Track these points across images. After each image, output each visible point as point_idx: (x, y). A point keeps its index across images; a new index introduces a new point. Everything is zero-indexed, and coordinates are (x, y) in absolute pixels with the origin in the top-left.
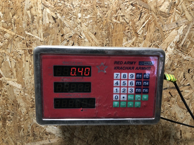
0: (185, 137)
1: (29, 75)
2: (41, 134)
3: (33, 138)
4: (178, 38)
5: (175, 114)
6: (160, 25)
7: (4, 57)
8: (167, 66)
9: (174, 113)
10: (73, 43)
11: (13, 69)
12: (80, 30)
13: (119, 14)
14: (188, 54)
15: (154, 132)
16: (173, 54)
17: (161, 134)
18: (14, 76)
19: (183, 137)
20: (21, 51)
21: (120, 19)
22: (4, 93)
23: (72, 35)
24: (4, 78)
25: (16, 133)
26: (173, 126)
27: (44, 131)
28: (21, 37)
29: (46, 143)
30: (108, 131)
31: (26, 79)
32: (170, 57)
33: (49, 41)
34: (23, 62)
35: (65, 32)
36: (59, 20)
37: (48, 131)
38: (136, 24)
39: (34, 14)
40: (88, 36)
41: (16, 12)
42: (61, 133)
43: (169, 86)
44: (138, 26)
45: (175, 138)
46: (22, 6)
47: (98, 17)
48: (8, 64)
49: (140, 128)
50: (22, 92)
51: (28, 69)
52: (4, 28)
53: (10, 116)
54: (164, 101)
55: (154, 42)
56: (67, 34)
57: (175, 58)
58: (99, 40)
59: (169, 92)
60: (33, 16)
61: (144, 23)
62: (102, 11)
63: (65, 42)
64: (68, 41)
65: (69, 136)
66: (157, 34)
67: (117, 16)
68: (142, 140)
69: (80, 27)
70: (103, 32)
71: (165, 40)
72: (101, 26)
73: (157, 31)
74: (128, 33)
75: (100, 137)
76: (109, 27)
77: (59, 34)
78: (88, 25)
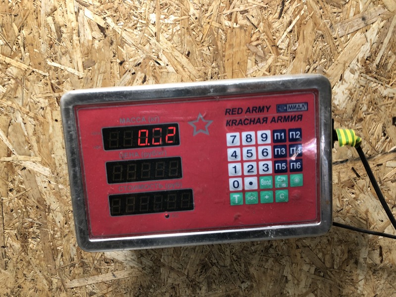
0: (389, 259)
1: (63, 148)
2: (96, 262)
3: (81, 270)
4: (366, 51)
5: (367, 212)
6: (325, 25)
7: (11, 114)
8: (345, 112)
9: (365, 210)
10: (143, 77)
11: (32, 138)
12: (156, 49)
13: (236, 9)
14: (391, 84)
15: (323, 253)
16: (358, 86)
17: (337, 255)
18: (34, 152)
19: (385, 259)
20: (42, 100)
21: (238, 20)
22: (18, 186)
23: (141, 61)
24: (16, 157)
25: (48, 261)
26: (363, 238)
27: (102, 256)
28: (40, 72)
29: (108, 279)
30: (228, 253)
31: (57, 156)
32: (351, 94)
33: (96, 76)
34: (48, 123)
35: (125, 55)
36: (112, 32)
37: (109, 257)
38: (274, 26)
39: (61, 23)
40: (174, 59)
41: (25, 21)
42: (134, 260)
43: (351, 155)
44: (278, 31)
45: (368, 263)
46: (35, 8)
47: (193, 18)
48: (21, 128)
49: (295, 245)
50: (53, 183)
51: (59, 136)
52: (4, 57)
53: (34, 229)
54: (342, 188)
55: (315, 63)
56: (130, 59)
57: (363, 95)
58: (197, 66)
59: (353, 168)
60: (60, 27)
61: (290, 23)
62: (200, 5)
63: (128, 76)
64: (133, 74)
65: (151, 265)
66: (320, 45)
67: (231, 14)
68: (299, 268)
69: (157, 43)
70: (205, 50)
71: (339, 57)
72: (198, 36)
73: (320, 39)
74: (258, 47)
75: (213, 264)
76: (215, 38)
77: (115, 61)
78: (172, 37)
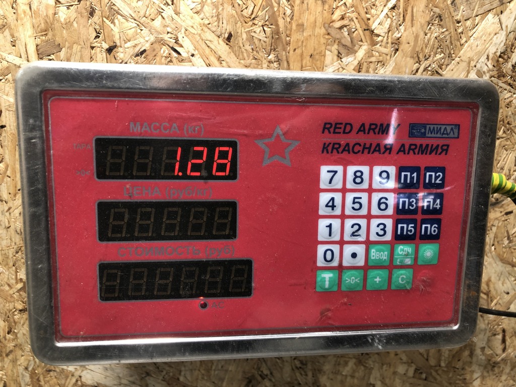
4: (501, 43)
5: (488, 282)
9: (486, 280)
12: (174, 26)
19: (509, 346)
23: (147, 46)
26: (481, 319)
27: (77, 381)
35: (117, 36)
37: (89, 382)
40: (204, 46)
42: (134, 383)
44: (374, 5)
45: (486, 354)
55: (426, 60)
56: (125, 43)
58: (244, 59)
66: (436, 31)
68: (392, 370)
69: (175, 16)
70: (258, 31)
71: (462, 52)
72: (246, 8)
73: (436, 22)
74: (342, 31)
75: (263, 377)
76: (274, 13)
77: (99, 45)
78: (202, 7)
